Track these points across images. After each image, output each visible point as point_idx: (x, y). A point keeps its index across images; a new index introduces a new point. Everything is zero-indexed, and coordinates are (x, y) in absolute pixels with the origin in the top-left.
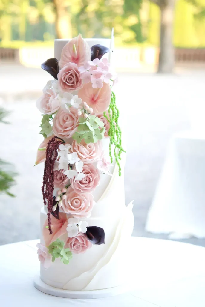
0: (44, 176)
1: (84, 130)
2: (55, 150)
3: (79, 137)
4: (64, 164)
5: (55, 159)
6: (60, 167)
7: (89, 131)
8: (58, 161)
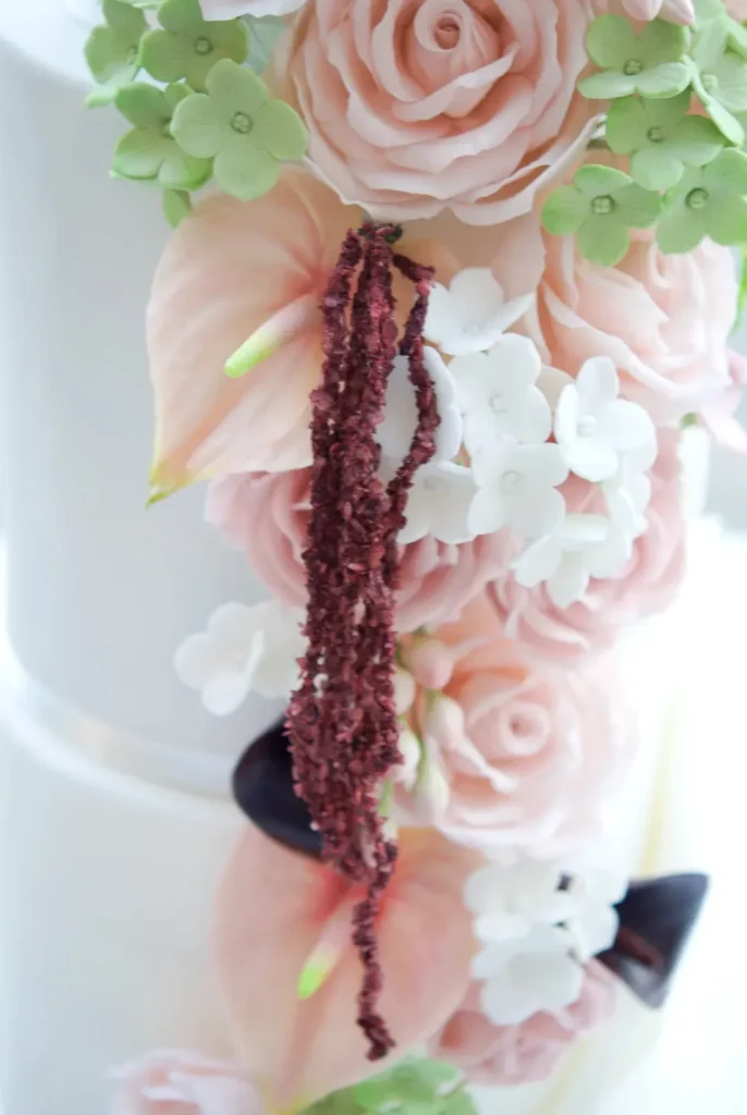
0: (310, 608)
1: (656, 137)
2: (401, 363)
3: (605, 206)
4: (512, 481)
5: (421, 450)
6: (480, 518)
7: (715, 151)
8: (460, 469)
